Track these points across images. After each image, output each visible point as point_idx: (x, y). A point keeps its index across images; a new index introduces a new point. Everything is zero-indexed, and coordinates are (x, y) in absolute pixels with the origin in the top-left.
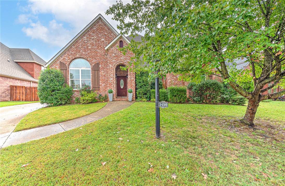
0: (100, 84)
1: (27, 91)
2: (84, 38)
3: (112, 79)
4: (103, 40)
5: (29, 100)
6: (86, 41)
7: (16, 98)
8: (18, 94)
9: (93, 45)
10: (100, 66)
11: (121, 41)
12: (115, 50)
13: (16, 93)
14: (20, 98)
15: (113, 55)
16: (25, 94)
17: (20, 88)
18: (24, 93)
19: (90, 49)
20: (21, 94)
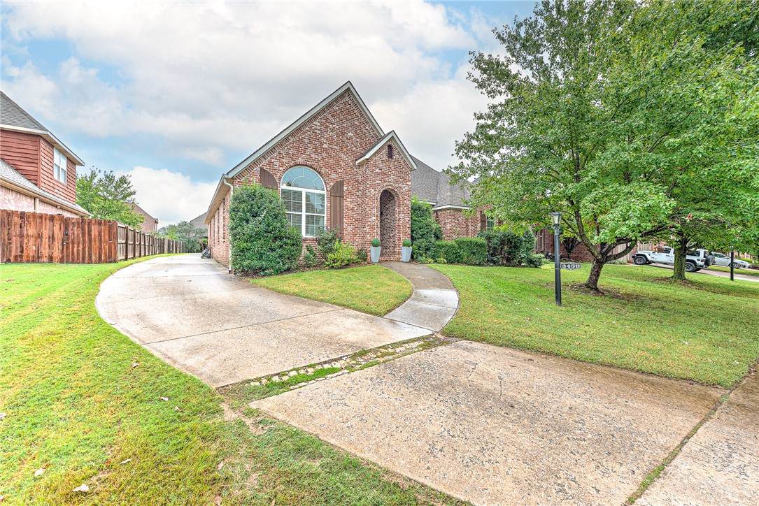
0: (345, 225)
1: (70, 232)
2: (314, 123)
3: (374, 218)
4: (350, 134)
5: (78, 259)
6: (319, 132)
7: (22, 251)
8: (32, 240)
9: (332, 143)
10: (345, 188)
11: (390, 146)
12: (381, 162)
13: (21, 236)
14: (38, 251)
15: (377, 170)
16: (60, 242)
17: (39, 220)
18: (56, 236)
19: (326, 150)
20: (45, 241)
